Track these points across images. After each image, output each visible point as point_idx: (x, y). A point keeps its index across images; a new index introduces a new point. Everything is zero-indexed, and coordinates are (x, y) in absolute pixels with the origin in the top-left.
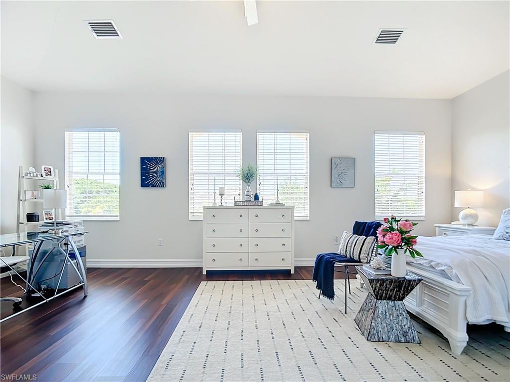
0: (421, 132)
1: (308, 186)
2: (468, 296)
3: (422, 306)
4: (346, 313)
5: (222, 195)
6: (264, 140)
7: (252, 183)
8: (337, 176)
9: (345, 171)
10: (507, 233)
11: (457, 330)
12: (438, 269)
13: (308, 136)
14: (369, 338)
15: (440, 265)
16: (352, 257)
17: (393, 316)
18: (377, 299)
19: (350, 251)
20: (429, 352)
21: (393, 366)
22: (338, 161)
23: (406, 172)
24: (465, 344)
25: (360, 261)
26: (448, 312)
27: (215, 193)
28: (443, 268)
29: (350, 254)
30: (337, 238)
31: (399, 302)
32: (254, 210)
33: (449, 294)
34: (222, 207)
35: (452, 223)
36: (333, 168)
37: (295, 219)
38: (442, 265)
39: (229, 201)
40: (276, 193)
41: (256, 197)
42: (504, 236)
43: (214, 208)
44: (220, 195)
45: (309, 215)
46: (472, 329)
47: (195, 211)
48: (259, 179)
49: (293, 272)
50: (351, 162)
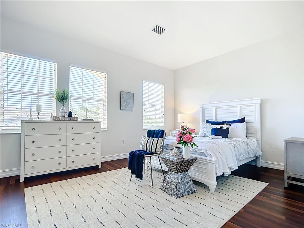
0: (163, 84)
1: (107, 108)
2: (216, 163)
3: (191, 172)
4: (152, 186)
5: (39, 111)
6: (75, 73)
7: (66, 104)
8: (124, 103)
9: (128, 100)
10: (205, 133)
11: (213, 181)
12: (200, 152)
13: (107, 76)
14: (177, 196)
15: (200, 150)
16: (151, 151)
17: (185, 181)
18: (177, 173)
19: (149, 148)
20: (204, 195)
21: (198, 208)
22: (125, 94)
23: (156, 103)
24: (216, 186)
25: (156, 153)
26: (206, 173)
27: (31, 109)
28: (202, 151)
29: (149, 149)
30: (124, 141)
31: (186, 172)
32: (71, 124)
33: (208, 164)
34: (38, 122)
35: (176, 130)
36: (122, 98)
37: (102, 130)
38: (201, 150)
39: (46, 116)
40: (86, 112)
41: (70, 114)
42: (204, 135)
43: (31, 122)
44: (37, 111)
45: (107, 127)
46: (218, 178)
47: (4, 125)
48: (71, 101)
49: (100, 167)
50: (132, 95)
